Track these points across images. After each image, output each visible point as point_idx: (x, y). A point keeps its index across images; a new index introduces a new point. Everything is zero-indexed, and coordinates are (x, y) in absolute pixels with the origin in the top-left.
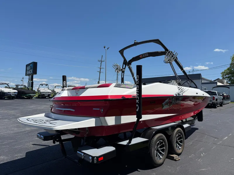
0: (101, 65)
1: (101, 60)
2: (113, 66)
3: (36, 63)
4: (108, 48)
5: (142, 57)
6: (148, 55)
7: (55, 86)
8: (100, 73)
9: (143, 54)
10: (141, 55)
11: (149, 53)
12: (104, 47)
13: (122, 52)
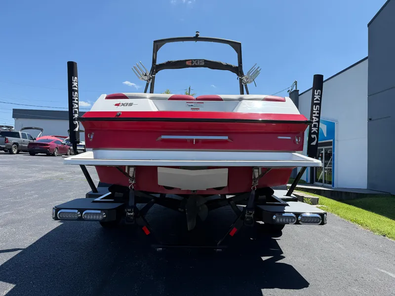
2: (134, 69)
5: (190, 64)
6: (203, 64)
9: (195, 60)
10: (189, 60)
11: (205, 61)
13: (158, 44)
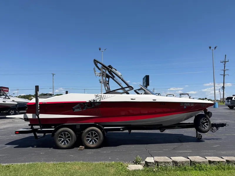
0: (225, 67)
1: (224, 61)
3: (148, 76)
4: (215, 48)
7: (167, 95)
8: (224, 76)
12: (210, 48)
